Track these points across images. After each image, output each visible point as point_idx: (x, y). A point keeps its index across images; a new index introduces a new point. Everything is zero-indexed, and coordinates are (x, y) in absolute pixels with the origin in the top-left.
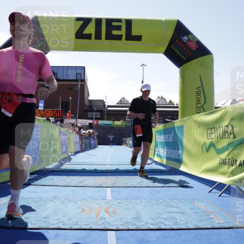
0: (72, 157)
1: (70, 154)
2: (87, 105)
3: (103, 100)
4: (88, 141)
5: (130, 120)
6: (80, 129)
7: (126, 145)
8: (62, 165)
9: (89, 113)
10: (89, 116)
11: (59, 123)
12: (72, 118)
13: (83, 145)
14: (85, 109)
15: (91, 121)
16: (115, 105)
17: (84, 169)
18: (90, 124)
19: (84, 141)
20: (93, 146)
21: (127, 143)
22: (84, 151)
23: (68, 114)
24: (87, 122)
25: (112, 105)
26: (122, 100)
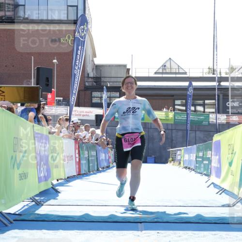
0: (59, 188)
1: (55, 182)
2: (91, 75)
3: (125, 66)
4: (94, 153)
5: (184, 108)
6: (76, 127)
7: (176, 163)
8: (39, 204)
9: (95, 94)
10: (95, 100)
11: (32, 114)
12: (59, 103)
13: (83, 162)
14: (87, 84)
15: (99, 111)
16: (152, 75)
17: (87, 215)
18: (97, 116)
19: (86, 154)
20: (105, 164)
21: (179, 158)
22: (86, 174)
23: (49, 96)
24: (91, 113)
25: (146, 75)
26: (168, 65)
